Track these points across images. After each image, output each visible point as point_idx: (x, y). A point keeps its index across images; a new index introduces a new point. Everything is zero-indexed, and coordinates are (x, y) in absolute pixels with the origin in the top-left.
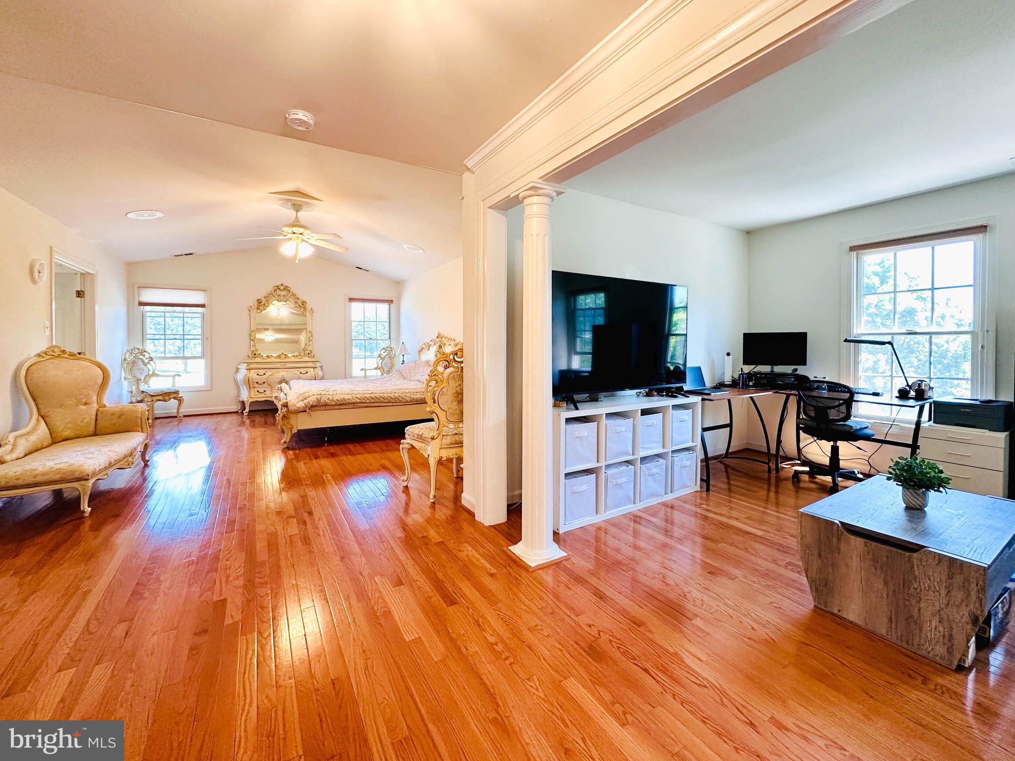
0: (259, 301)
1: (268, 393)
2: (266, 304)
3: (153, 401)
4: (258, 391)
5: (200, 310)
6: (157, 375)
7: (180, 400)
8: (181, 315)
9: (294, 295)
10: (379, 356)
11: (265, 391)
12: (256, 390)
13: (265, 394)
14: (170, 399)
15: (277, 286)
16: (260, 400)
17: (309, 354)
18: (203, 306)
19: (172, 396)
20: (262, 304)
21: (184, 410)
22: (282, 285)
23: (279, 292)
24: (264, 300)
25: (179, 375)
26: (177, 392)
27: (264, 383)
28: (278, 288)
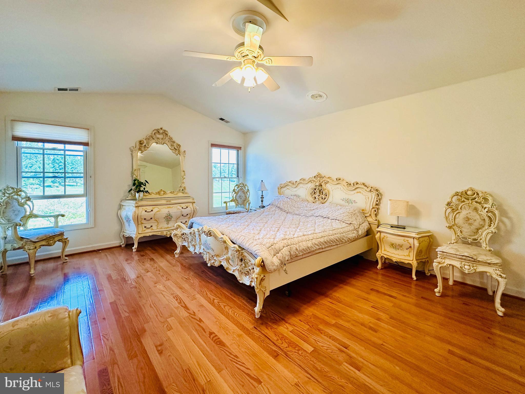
0: (141, 143)
1: (154, 228)
2: (147, 146)
3: (36, 248)
4: (145, 227)
5: (81, 148)
6: (36, 216)
7: (65, 242)
8: (62, 152)
9: (170, 139)
10: (234, 190)
11: (152, 226)
12: (144, 225)
13: (152, 229)
14: (55, 242)
15: (157, 130)
16: (148, 235)
17: (183, 190)
18: (86, 144)
19: (56, 239)
20: (144, 145)
21: (69, 250)
22: (161, 129)
23: (158, 136)
24: (145, 142)
25: (63, 216)
26: (62, 234)
27: (151, 218)
28: (158, 131)
